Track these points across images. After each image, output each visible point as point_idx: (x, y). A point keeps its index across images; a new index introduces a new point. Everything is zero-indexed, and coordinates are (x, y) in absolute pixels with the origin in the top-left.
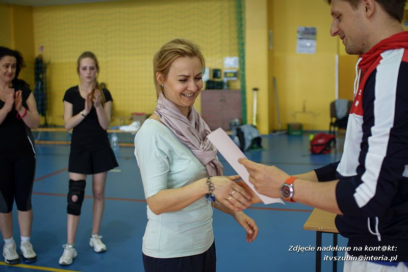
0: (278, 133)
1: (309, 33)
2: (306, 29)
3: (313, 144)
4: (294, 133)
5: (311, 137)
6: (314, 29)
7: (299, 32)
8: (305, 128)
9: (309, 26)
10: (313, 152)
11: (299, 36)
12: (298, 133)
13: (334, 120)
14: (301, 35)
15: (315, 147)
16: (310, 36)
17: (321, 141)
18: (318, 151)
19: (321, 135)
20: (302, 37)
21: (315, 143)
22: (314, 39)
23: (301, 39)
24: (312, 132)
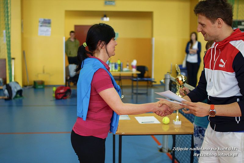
0: (28, 87)
1: (47, 22)
2: (44, 20)
3: (57, 93)
4: (39, 87)
5: (54, 89)
6: (50, 20)
7: (40, 22)
8: (46, 84)
9: (47, 18)
10: (57, 98)
11: (40, 25)
12: (42, 87)
13: (68, 78)
14: (41, 23)
15: (58, 95)
16: (47, 25)
17: (62, 91)
18: (61, 97)
19: (61, 87)
20: (42, 25)
21: (58, 92)
22: (50, 26)
23: (41, 26)
24: (54, 86)
